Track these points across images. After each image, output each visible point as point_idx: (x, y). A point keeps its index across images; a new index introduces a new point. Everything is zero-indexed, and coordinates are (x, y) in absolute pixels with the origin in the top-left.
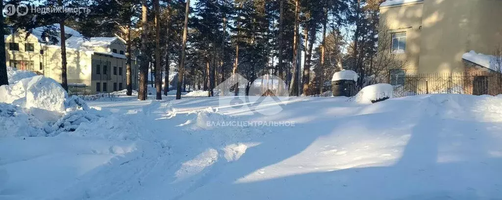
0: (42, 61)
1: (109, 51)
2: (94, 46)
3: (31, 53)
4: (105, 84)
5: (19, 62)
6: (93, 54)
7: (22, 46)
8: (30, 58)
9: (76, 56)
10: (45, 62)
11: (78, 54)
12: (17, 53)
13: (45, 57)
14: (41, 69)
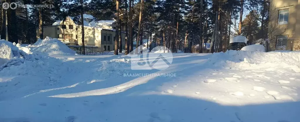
0: (77, 34)
1: (111, 28)
2: (103, 25)
3: (72, 30)
4: (109, 47)
5: (66, 34)
6: (102, 29)
7: (67, 27)
8: (71, 32)
9: (93, 31)
10: (78, 35)
11: (94, 30)
12: (65, 30)
13: (78, 32)
14: (76, 38)
